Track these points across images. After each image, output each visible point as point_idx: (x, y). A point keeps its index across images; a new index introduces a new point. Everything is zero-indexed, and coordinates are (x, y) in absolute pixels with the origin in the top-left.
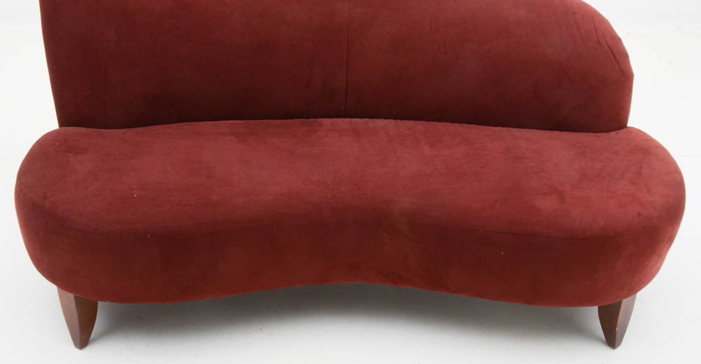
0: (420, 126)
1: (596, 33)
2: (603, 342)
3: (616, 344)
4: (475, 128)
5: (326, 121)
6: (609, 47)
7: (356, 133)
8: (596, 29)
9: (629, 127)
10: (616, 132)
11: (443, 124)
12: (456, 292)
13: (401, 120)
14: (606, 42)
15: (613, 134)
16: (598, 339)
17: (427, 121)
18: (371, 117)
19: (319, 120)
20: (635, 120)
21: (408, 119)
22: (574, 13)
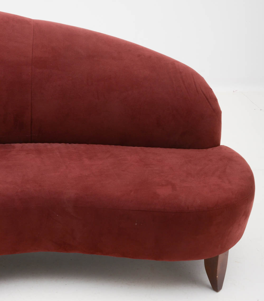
0: (82, 147)
1: (195, 85)
2: (210, 288)
3: (218, 288)
4: (120, 147)
5: (18, 145)
6: (204, 94)
7: (39, 152)
8: (195, 83)
9: (221, 146)
10: (212, 148)
11: (98, 145)
12: (107, 254)
13: (70, 144)
14: (202, 91)
15: (210, 150)
16: (207, 286)
17: (88, 144)
18: (49, 142)
19: (12, 144)
20: (224, 141)
21: (75, 143)
22: (181, 73)
